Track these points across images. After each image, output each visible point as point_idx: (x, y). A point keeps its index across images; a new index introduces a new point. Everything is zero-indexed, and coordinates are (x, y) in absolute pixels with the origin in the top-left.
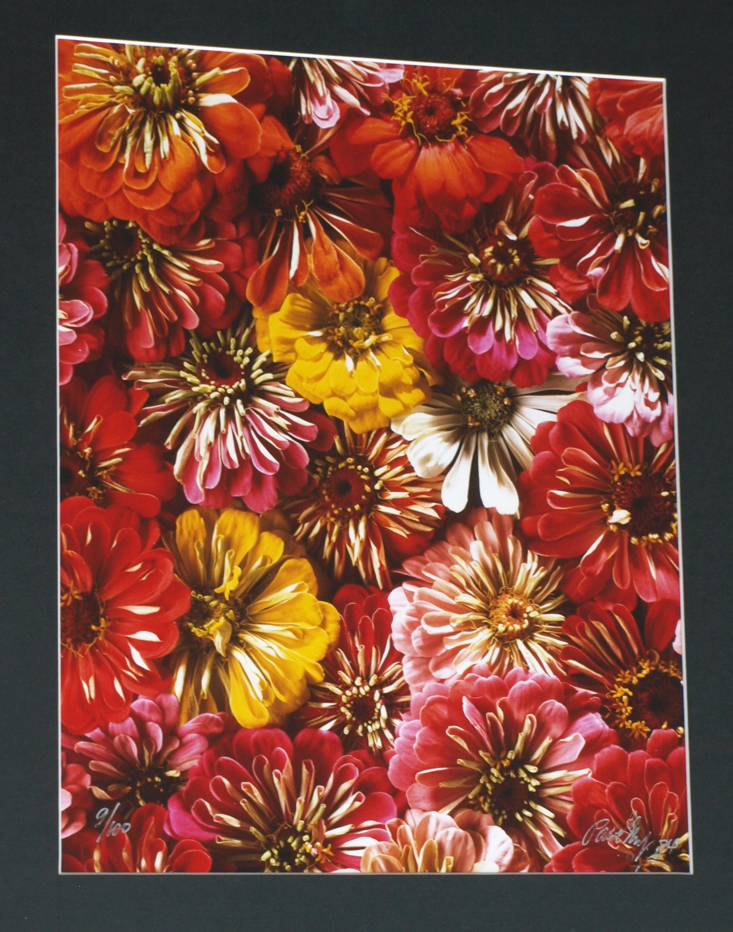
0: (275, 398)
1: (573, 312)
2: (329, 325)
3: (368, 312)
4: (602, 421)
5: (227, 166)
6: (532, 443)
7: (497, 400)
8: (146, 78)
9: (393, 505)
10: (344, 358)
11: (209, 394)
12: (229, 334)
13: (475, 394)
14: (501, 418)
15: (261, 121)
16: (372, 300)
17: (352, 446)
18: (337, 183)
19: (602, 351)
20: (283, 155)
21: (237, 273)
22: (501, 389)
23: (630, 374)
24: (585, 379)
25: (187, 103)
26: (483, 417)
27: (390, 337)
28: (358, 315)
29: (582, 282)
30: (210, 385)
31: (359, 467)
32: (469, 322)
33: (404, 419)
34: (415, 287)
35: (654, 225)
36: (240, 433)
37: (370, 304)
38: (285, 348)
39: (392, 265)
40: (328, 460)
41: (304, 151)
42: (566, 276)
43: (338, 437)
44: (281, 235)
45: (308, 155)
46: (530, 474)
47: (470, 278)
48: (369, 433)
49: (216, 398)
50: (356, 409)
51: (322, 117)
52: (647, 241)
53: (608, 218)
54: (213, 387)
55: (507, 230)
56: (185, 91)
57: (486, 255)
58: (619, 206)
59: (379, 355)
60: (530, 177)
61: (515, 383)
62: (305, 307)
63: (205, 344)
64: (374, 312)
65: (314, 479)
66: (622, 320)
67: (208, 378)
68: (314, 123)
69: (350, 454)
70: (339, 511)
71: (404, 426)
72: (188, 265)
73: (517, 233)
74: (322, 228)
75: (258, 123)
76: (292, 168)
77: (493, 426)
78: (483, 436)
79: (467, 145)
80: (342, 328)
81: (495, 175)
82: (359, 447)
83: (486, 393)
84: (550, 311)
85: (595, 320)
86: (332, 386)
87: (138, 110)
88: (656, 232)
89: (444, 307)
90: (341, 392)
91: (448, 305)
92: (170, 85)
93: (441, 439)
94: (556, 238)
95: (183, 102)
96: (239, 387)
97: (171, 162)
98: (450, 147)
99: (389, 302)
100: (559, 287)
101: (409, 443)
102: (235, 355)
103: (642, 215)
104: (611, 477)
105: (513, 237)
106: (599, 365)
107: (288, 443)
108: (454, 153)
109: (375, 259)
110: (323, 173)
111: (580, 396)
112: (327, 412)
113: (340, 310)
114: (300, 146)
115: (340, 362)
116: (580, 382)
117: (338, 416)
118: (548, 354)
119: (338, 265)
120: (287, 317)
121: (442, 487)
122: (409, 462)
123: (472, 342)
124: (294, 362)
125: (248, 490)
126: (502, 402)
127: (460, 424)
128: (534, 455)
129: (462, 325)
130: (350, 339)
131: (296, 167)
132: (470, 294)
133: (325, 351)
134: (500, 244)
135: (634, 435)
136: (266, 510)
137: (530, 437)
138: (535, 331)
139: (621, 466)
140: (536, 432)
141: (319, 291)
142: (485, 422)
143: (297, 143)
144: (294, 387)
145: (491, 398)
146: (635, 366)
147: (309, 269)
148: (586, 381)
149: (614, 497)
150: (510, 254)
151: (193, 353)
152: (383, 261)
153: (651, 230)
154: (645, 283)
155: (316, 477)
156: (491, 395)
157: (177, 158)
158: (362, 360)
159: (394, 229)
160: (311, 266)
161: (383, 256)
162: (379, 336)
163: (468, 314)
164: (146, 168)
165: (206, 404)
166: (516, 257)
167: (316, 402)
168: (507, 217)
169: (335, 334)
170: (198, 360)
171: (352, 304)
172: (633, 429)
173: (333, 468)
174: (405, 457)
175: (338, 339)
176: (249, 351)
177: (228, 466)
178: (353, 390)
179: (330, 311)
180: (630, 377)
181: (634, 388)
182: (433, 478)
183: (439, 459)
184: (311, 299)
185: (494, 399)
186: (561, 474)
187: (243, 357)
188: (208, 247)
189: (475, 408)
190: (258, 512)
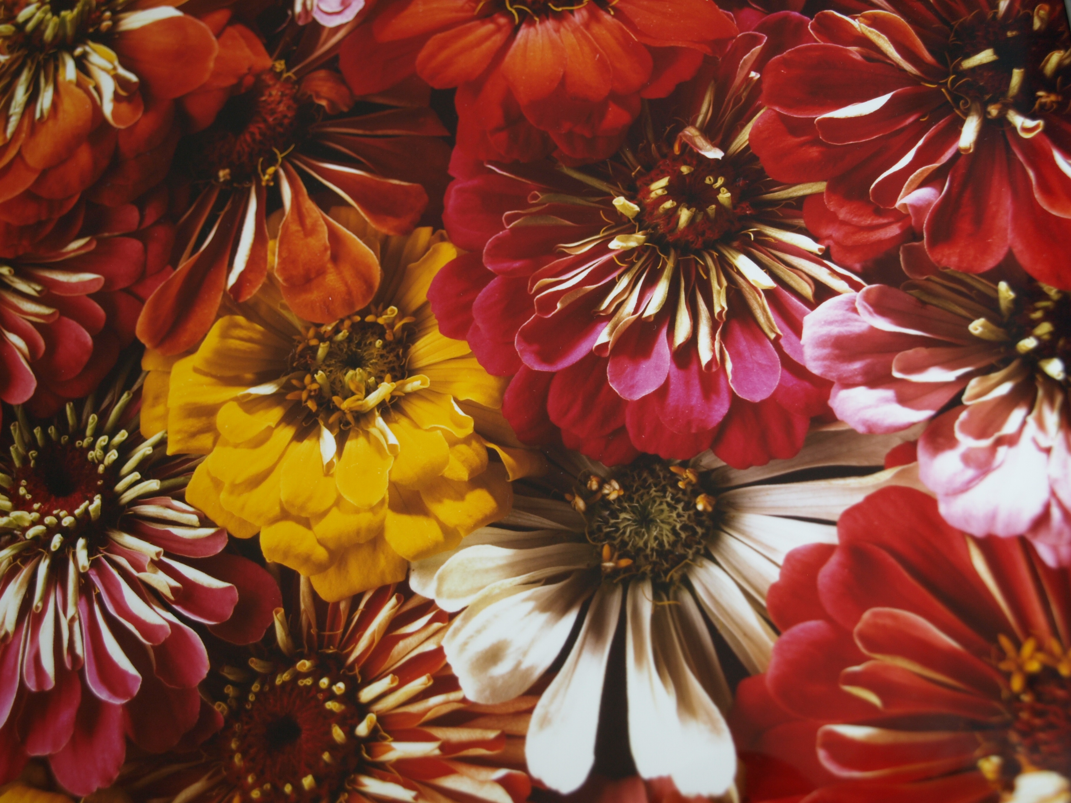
0: (157, 531)
1: (867, 287)
2: (294, 369)
3: (381, 336)
4: (963, 535)
5: (145, 112)
6: (768, 599)
7: (678, 501)
8: (38, 9)
9: (397, 775)
10: (319, 436)
11: (25, 530)
12: (88, 406)
13: (622, 493)
14: (687, 545)
15: (218, 35)
16: (393, 310)
17: (313, 631)
18: (345, 109)
19: (949, 365)
20: (250, 80)
21: (127, 291)
22: (689, 475)
23: (1029, 412)
24: (909, 435)
25: (98, 31)
26: (641, 544)
27: (422, 384)
28: (359, 345)
29: (885, 221)
30: (30, 511)
31: (324, 682)
32: (610, 334)
33: (443, 563)
34: (490, 276)
35: (1050, 89)
36: (71, 611)
37: (385, 319)
38: (194, 424)
39: (442, 239)
40: (252, 665)
41: (288, 69)
42: (843, 214)
43: (282, 610)
44: (222, 214)
45: (295, 73)
46: (768, 682)
47: (616, 244)
48: (356, 599)
49: (36, 538)
50: (331, 545)
51: (329, 10)
52: (1041, 122)
53: (938, 91)
54: (35, 515)
55: (700, 141)
56: (98, 14)
57: (653, 195)
58: (959, 64)
59: (396, 422)
60: (753, 41)
61: (724, 460)
62: (250, 340)
63: (37, 431)
64: (394, 335)
65: (212, 711)
66: (997, 291)
67: (29, 497)
68: (315, 22)
69: (306, 650)
70: (263, 793)
71: (441, 580)
72: (38, 288)
73: (723, 146)
74: (305, 190)
75: (214, 38)
76: (264, 98)
77: (666, 565)
78: (640, 593)
79: (614, 8)
80: (320, 372)
81: (674, 50)
82: (327, 633)
83: (649, 487)
84: (808, 290)
85: (925, 298)
86: (283, 499)
87: (15, 55)
88: (1057, 102)
89: (556, 308)
90: (302, 508)
91: (562, 302)
92: (76, 11)
93: (531, 605)
94: (815, 142)
95: (91, 30)
96: (86, 511)
97: (50, 123)
98: (579, 17)
99: (429, 310)
100: (829, 237)
101: (452, 616)
102: (92, 447)
103: (1017, 76)
104: (1000, 682)
105: (715, 154)
106: (943, 398)
107: (169, 630)
108: (587, 25)
109: (407, 232)
110: (319, 96)
111: (897, 476)
112: (265, 554)
113: (321, 338)
114: (283, 62)
115: (307, 443)
116: (896, 441)
117: (286, 564)
118: (807, 384)
119: (329, 253)
120: (209, 362)
121: (527, 728)
122: (447, 666)
123: (617, 377)
124: (210, 451)
125: (65, 743)
126: (689, 505)
127: (582, 566)
128: (778, 633)
129: (596, 340)
130: (335, 393)
131: (270, 95)
132: (616, 274)
133: (278, 425)
134: (685, 170)
135: (1059, 561)
136: (95, 790)
137: (765, 588)
138: (772, 336)
139: (1028, 647)
140: (782, 575)
141: (284, 307)
142: (646, 557)
143: (279, 58)
144: (199, 505)
145: (664, 497)
146: (1040, 393)
147: (268, 267)
148: (912, 439)
149: (1014, 737)
150: (711, 186)
151: (11, 448)
152: (424, 234)
153: (1043, 100)
154: (1046, 207)
155: (220, 708)
156: (664, 490)
157: (61, 115)
158: (357, 437)
159: (452, 173)
160: (274, 260)
161: (423, 223)
162: (400, 382)
163: (609, 318)
164: (5, 138)
165: (14, 552)
166: (723, 189)
167: (243, 534)
168: (700, 119)
169: (304, 388)
170: (17, 463)
171: (347, 323)
172: (1055, 549)
173: (262, 686)
174: (439, 653)
175: (310, 397)
176: (122, 436)
177: (31, 685)
178: (330, 502)
179: (300, 342)
180: (1031, 420)
181: (1045, 443)
182: (504, 704)
183: (525, 654)
184: (261, 322)
185: (669, 499)
186: (855, 680)
187: (106, 449)
188: (83, 252)
189: (621, 526)
190: (79, 794)
